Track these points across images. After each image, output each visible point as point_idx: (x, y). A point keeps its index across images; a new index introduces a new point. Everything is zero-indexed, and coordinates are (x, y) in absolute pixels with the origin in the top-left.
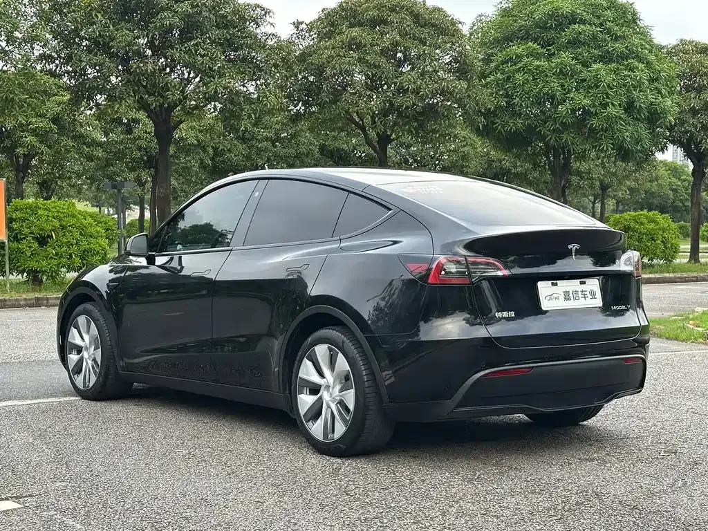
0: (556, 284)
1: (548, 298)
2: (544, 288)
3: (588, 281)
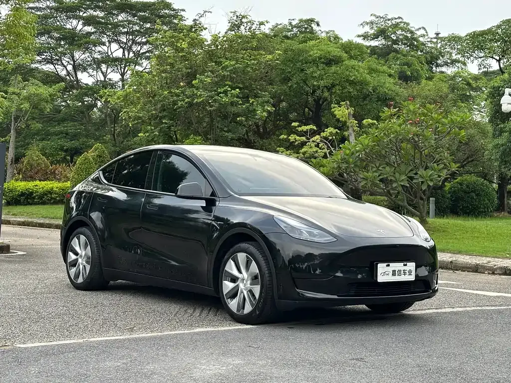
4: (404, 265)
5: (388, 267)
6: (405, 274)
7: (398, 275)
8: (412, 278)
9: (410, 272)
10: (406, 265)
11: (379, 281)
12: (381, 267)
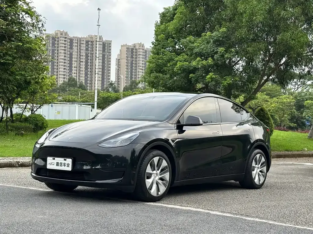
4: (64, 160)
5: (54, 160)
6: (65, 166)
7: (60, 166)
8: (70, 169)
9: (68, 165)
10: (66, 160)
11: (47, 168)
12: (50, 159)
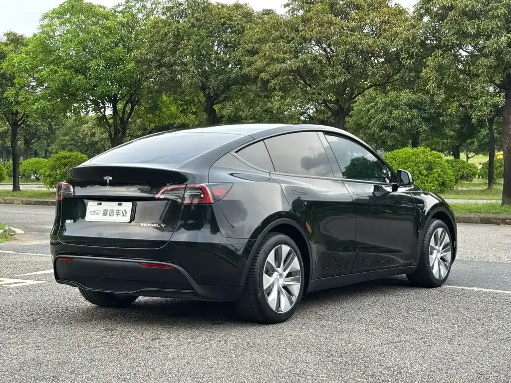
0: (101, 204)
1: (92, 213)
2: (91, 206)
3: (124, 204)
